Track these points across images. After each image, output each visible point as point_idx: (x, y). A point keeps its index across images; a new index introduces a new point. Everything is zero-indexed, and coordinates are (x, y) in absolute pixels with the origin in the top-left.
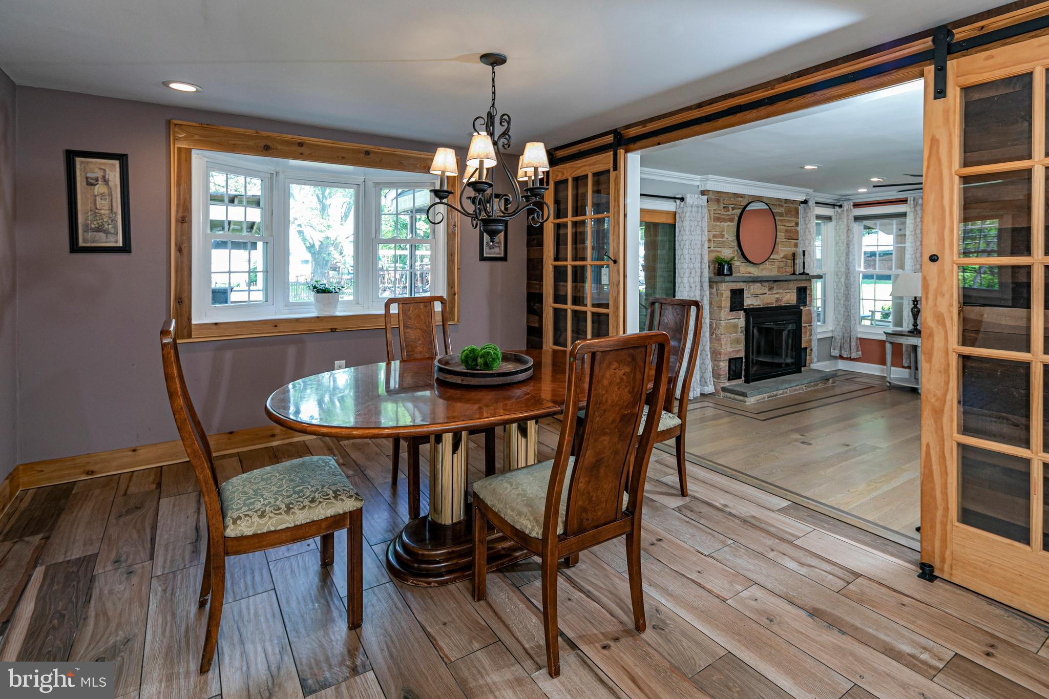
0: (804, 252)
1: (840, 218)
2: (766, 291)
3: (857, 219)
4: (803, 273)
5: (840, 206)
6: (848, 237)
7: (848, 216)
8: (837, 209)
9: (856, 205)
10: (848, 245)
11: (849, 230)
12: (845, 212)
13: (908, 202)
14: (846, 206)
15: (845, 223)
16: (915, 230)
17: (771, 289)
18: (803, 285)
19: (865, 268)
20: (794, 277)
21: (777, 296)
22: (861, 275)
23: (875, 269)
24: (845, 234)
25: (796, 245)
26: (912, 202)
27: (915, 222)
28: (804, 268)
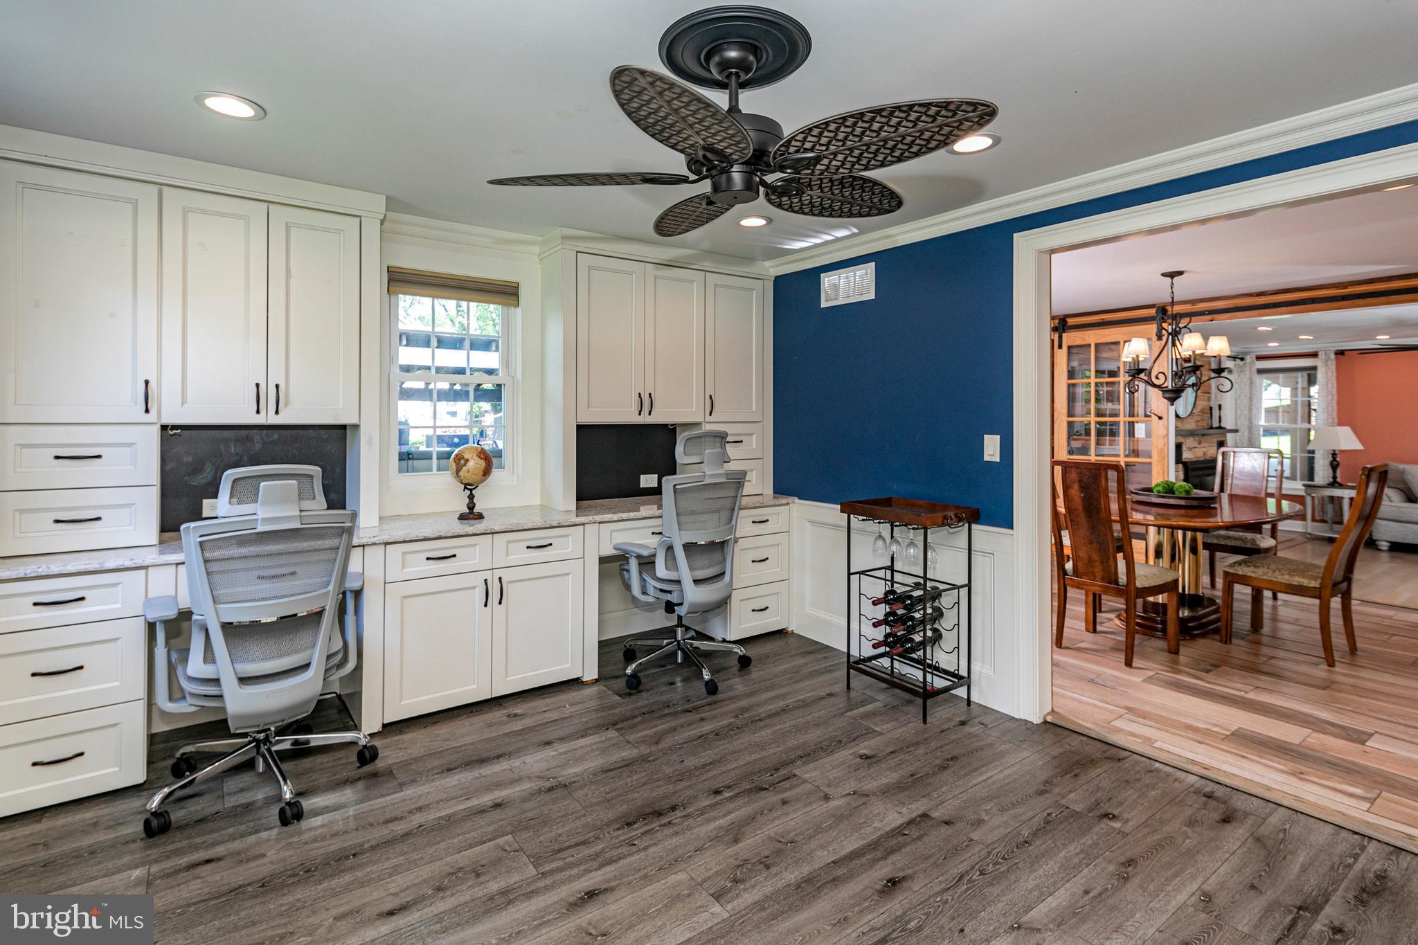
0: (1220, 406)
1: (1242, 371)
2: (1196, 445)
3: (1260, 371)
4: (1220, 428)
5: (1242, 359)
6: (1251, 390)
7: (1250, 368)
8: (1238, 361)
9: (1259, 358)
10: (1251, 399)
11: (1251, 383)
12: (1248, 366)
13: (1320, 356)
14: (1248, 359)
15: (1248, 376)
16: (1327, 384)
17: (1200, 443)
18: (1221, 439)
19: (1266, 422)
20: (1211, 431)
21: (1204, 450)
22: (1262, 429)
23: (1278, 422)
24: (1248, 387)
25: (1209, 399)
26: (1323, 357)
27: (1327, 377)
28: (1220, 422)
